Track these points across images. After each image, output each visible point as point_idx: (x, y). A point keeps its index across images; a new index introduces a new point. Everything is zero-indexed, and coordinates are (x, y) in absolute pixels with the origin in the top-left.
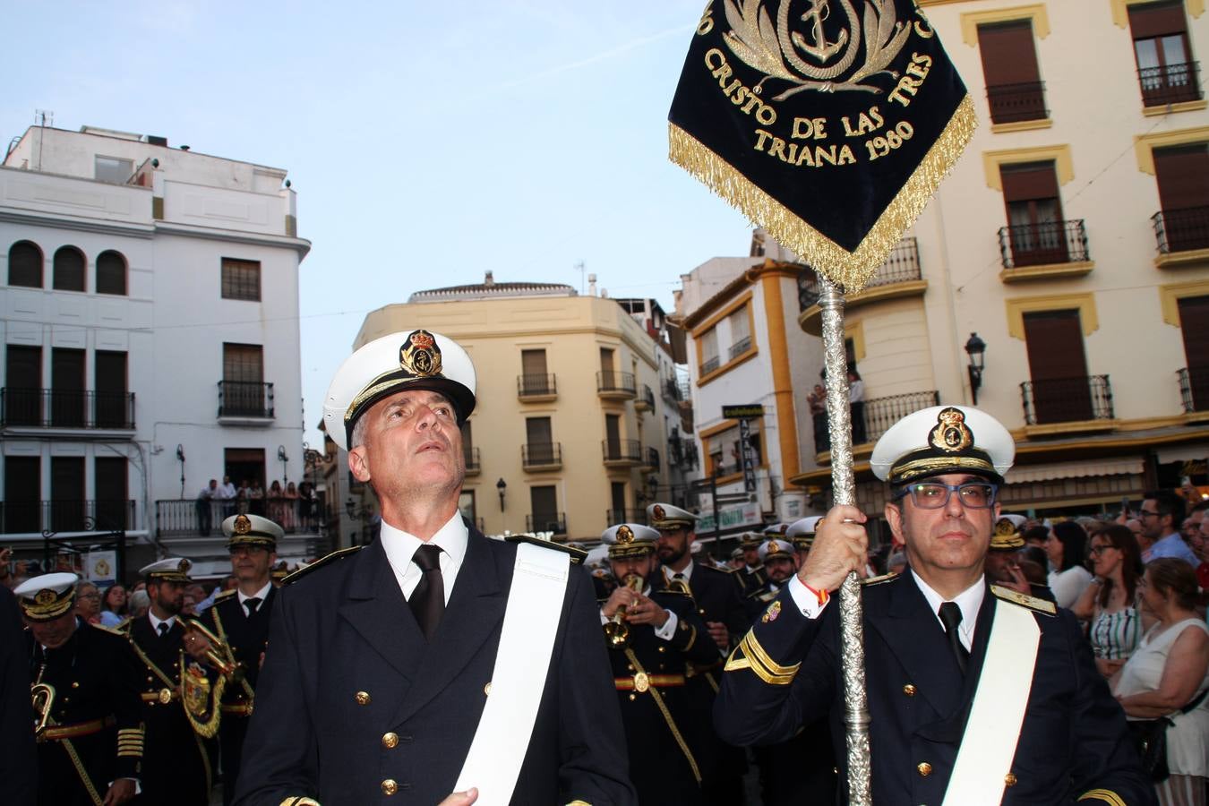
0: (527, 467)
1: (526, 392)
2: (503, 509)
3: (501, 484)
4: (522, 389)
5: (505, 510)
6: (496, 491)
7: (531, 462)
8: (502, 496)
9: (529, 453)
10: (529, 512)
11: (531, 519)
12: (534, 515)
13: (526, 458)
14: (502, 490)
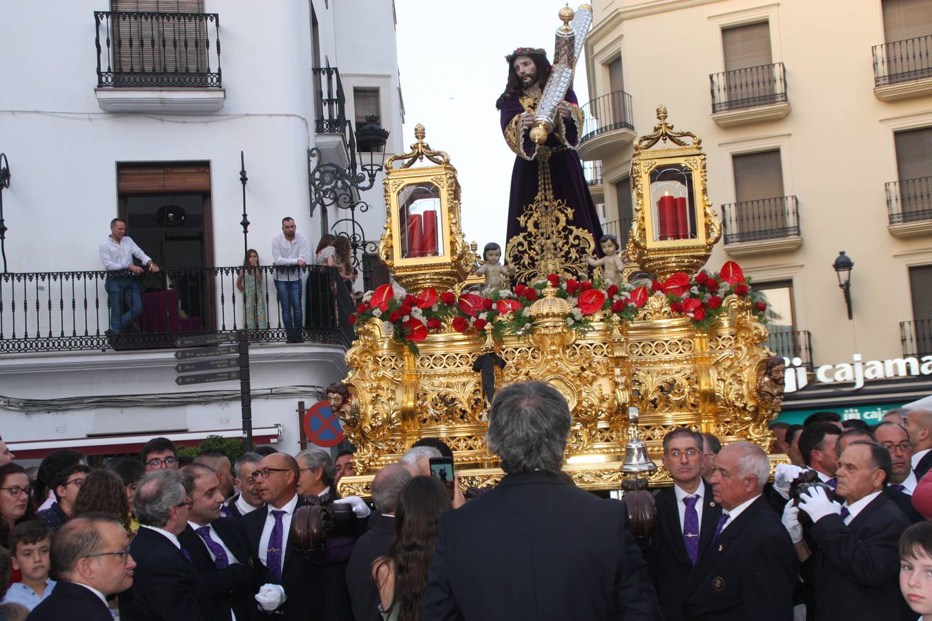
0: (900, 226)
1: (892, 78)
2: (850, 316)
3: (843, 264)
4: (883, 70)
5: (854, 316)
6: (836, 279)
7: (906, 216)
8: (846, 287)
9: (904, 199)
10: (907, 314)
11: (910, 330)
12: (917, 321)
13: (897, 208)
14: (844, 274)
